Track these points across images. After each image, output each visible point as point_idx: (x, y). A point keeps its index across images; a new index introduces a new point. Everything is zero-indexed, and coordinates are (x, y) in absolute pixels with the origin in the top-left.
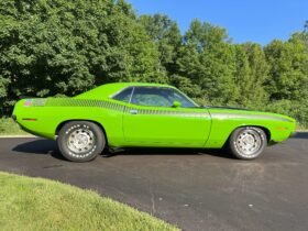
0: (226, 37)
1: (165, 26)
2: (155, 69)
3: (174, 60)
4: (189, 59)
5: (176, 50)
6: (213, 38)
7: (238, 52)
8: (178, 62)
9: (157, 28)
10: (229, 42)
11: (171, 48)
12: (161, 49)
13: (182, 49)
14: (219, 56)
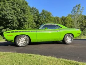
0: (51, 15)
1: (35, 10)
2: (32, 23)
3: (38, 20)
4: (42, 20)
5: (38, 17)
6: (48, 15)
7: (54, 19)
8: (39, 21)
9: (33, 11)
10: (52, 16)
11: (37, 17)
12: (34, 17)
13: (40, 17)
14: (50, 20)
